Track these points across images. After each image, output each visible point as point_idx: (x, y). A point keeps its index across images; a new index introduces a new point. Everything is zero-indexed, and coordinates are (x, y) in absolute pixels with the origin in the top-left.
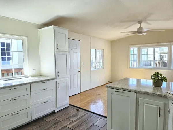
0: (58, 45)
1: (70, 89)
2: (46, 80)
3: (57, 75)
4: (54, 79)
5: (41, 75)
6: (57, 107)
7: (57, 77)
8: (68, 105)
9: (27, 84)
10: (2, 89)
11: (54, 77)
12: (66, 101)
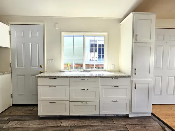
0: (137, 35)
1: (161, 94)
2: (118, 77)
3: (134, 72)
4: (129, 77)
5: (120, 71)
6: (131, 112)
7: (134, 75)
8: (150, 115)
9: (96, 77)
10: (74, 77)
11: (129, 74)
12: (147, 109)
